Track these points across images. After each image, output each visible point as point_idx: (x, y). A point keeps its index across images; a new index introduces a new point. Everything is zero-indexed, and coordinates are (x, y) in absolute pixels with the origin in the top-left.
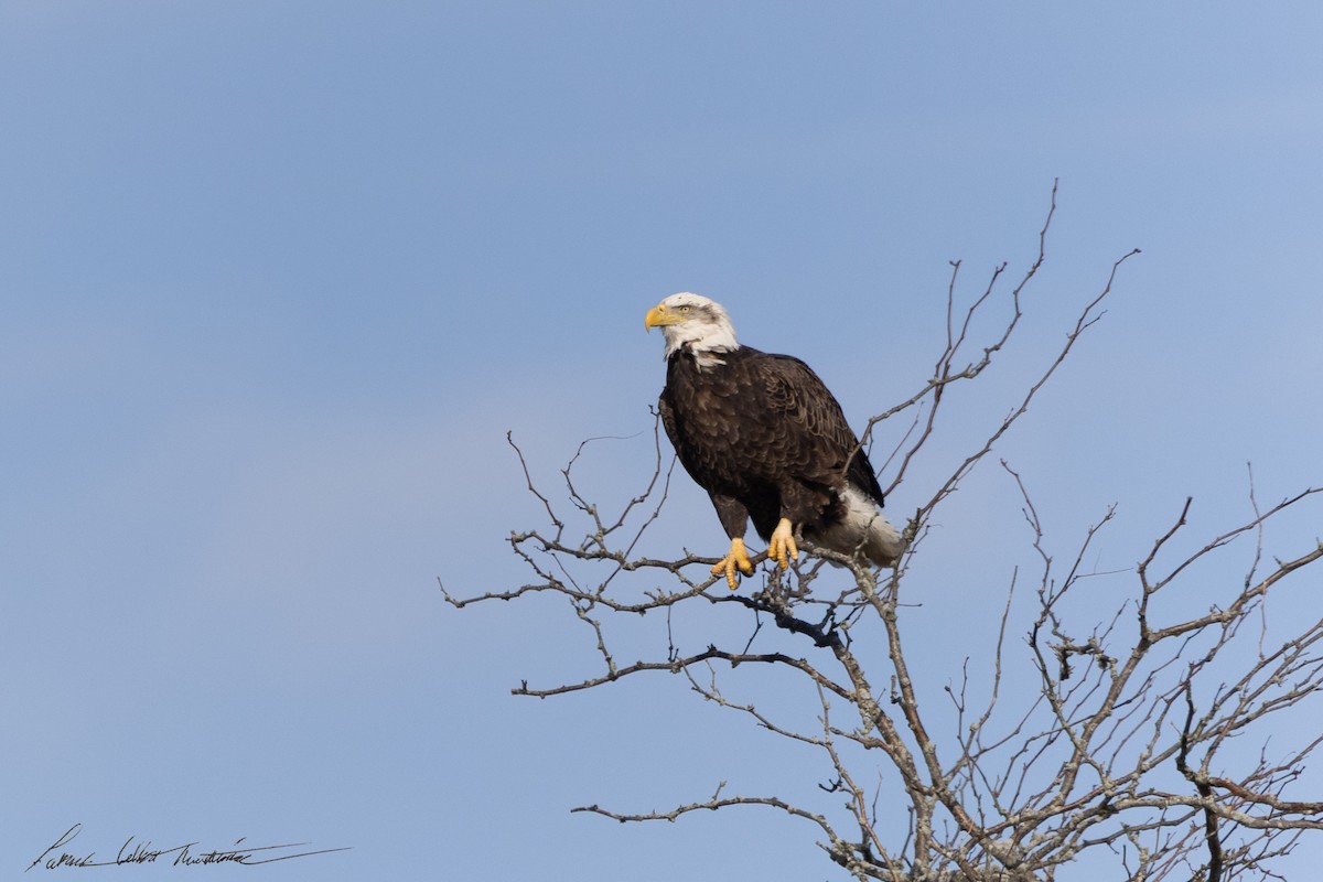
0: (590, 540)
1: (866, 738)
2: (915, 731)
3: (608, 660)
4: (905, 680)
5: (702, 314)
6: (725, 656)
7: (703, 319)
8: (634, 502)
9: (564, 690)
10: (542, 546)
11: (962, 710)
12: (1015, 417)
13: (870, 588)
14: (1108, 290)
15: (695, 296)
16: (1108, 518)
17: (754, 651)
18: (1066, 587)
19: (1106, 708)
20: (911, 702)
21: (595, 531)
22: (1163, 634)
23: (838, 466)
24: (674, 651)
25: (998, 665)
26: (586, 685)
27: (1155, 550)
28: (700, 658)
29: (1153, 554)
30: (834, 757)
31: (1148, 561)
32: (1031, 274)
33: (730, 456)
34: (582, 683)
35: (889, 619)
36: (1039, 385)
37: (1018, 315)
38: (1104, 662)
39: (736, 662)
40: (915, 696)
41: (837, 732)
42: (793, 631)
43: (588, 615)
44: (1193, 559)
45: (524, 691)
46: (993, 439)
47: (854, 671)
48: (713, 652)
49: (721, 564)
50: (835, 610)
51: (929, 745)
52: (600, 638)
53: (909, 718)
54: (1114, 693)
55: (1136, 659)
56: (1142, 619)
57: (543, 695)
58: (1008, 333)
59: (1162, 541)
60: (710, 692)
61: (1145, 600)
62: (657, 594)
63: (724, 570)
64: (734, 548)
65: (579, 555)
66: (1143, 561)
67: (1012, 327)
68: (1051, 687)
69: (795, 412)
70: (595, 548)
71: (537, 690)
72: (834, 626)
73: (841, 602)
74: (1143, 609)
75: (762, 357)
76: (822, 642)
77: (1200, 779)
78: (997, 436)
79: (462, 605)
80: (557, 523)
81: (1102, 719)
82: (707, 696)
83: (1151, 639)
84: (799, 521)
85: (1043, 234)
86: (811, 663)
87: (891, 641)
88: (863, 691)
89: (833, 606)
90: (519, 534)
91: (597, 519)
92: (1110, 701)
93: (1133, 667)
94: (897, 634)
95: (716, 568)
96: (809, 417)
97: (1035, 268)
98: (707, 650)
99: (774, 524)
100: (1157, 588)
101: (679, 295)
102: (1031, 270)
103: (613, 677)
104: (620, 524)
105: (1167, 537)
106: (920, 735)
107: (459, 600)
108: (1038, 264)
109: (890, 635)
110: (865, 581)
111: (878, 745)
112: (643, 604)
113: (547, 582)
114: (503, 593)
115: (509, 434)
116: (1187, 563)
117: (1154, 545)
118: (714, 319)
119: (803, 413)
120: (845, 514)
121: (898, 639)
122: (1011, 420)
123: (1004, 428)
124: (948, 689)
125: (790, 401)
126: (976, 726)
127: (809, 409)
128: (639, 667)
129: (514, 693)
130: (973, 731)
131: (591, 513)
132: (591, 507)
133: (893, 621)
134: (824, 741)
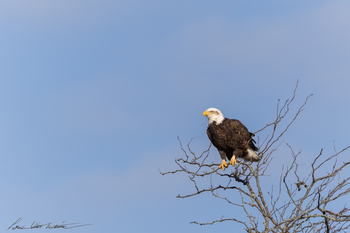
0: (193, 160)
1: (252, 204)
2: (263, 202)
3: (197, 189)
4: (260, 191)
5: (215, 113)
6: (223, 187)
7: (216, 114)
8: (204, 152)
9: (188, 196)
10: (183, 162)
11: (272, 197)
12: (284, 132)
13: (252, 171)
14: (305, 104)
15: (214, 108)
16: (300, 153)
17: (229, 186)
18: (291, 169)
19: (306, 196)
20: (262, 196)
21: (194, 158)
22: (318, 180)
23: (247, 144)
24: (212, 187)
25: (280, 187)
26: (192, 195)
27: (315, 161)
28: (218, 188)
29: (315, 162)
30: (245, 209)
31: (314, 163)
32: (291, 101)
33: (223, 142)
34: (191, 194)
35: (257, 177)
36: (290, 125)
37: (288, 110)
38: (306, 186)
39: (225, 189)
40: (263, 194)
41: (246, 203)
42: (239, 182)
43: (193, 179)
44: (324, 162)
45: (179, 197)
46: (279, 137)
47: (251, 190)
48: (220, 187)
49: (221, 166)
50: (248, 177)
51: (266, 205)
52: (195, 184)
53: (261, 200)
54: (307, 193)
55: (312, 185)
56: (313, 176)
57: (183, 197)
58: (286, 114)
59: (316, 159)
60: (216, 195)
61: (313, 172)
62: (206, 172)
63: (221, 167)
64: (223, 161)
65: (191, 164)
66: (312, 163)
67: (286, 113)
68: (289, 191)
69: (238, 133)
70: (194, 162)
71: (182, 196)
72: (247, 180)
73: (249, 175)
74: (313, 174)
75: (230, 120)
76: (245, 184)
77: (323, 211)
78: (280, 136)
79: (164, 174)
80: (187, 157)
81: (305, 199)
82: (216, 196)
83: (315, 181)
84: (237, 156)
85: (294, 92)
86: (242, 189)
87: (257, 182)
88: (253, 194)
89: (248, 176)
90: (179, 159)
91: (195, 155)
92: (306, 195)
93: (312, 187)
94: (258, 181)
95: (220, 167)
96: (241, 133)
97: (292, 99)
98: (219, 186)
99: (232, 156)
100: (316, 169)
101: (210, 109)
102: (291, 100)
103: (199, 193)
104: (201, 157)
105: (317, 158)
106: (264, 203)
107: (163, 174)
108: (293, 99)
109: (257, 181)
110: (251, 169)
111: (255, 206)
112: (203, 174)
113: (182, 169)
114: (172, 172)
115: (178, 137)
116: (323, 163)
117: (315, 160)
118: (218, 114)
119: (239, 133)
120: (248, 154)
121: (259, 182)
122: (283, 133)
123: (282, 135)
124: (268, 193)
125: (237, 130)
126: (276, 201)
127: (240, 132)
128: (204, 190)
129: (177, 197)
130: (275, 202)
131: (193, 154)
132: (193, 153)
133: (257, 178)
134: (242, 205)
